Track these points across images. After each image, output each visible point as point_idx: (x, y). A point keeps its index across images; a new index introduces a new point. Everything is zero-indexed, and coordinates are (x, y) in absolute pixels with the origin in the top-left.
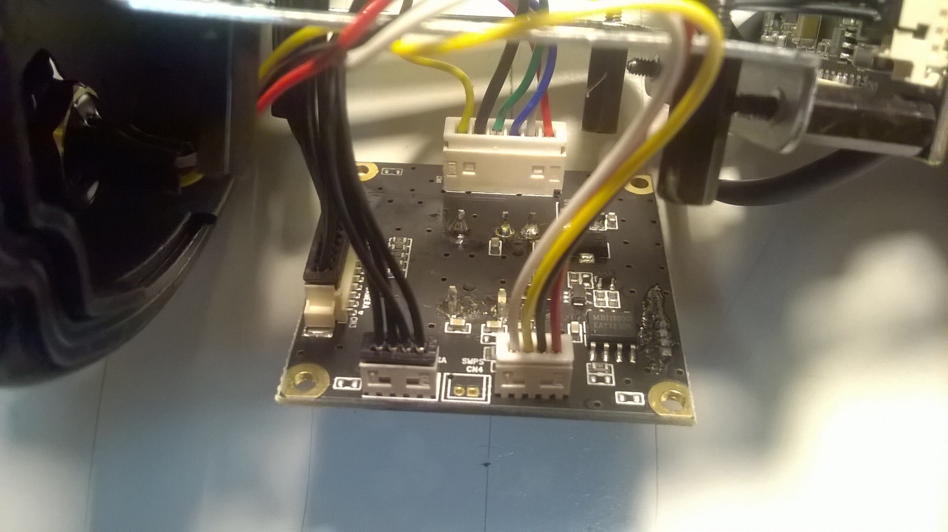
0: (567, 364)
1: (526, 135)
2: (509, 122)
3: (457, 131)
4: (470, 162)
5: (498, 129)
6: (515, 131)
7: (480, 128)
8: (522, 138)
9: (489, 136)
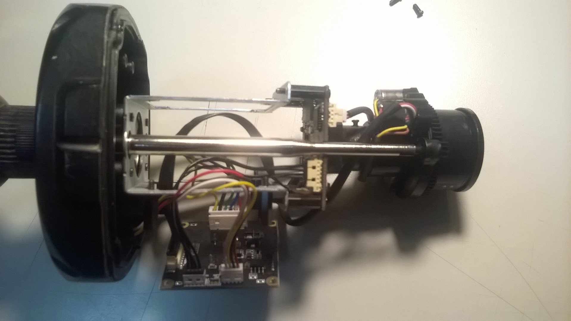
0: (241, 271)
1: (234, 210)
2: (228, 206)
3: (213, 210)
4: (217, 219)
5: (225, 209)
6: (231, 209)
7: (220, 209)
8: (233, 211)
9: (223, 211)
